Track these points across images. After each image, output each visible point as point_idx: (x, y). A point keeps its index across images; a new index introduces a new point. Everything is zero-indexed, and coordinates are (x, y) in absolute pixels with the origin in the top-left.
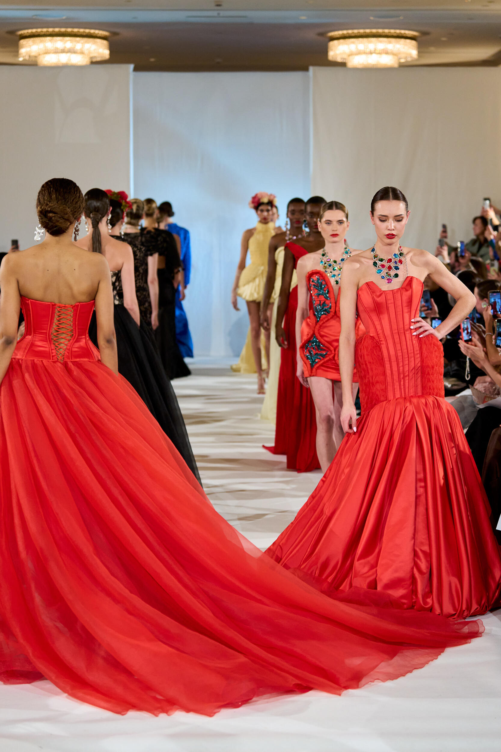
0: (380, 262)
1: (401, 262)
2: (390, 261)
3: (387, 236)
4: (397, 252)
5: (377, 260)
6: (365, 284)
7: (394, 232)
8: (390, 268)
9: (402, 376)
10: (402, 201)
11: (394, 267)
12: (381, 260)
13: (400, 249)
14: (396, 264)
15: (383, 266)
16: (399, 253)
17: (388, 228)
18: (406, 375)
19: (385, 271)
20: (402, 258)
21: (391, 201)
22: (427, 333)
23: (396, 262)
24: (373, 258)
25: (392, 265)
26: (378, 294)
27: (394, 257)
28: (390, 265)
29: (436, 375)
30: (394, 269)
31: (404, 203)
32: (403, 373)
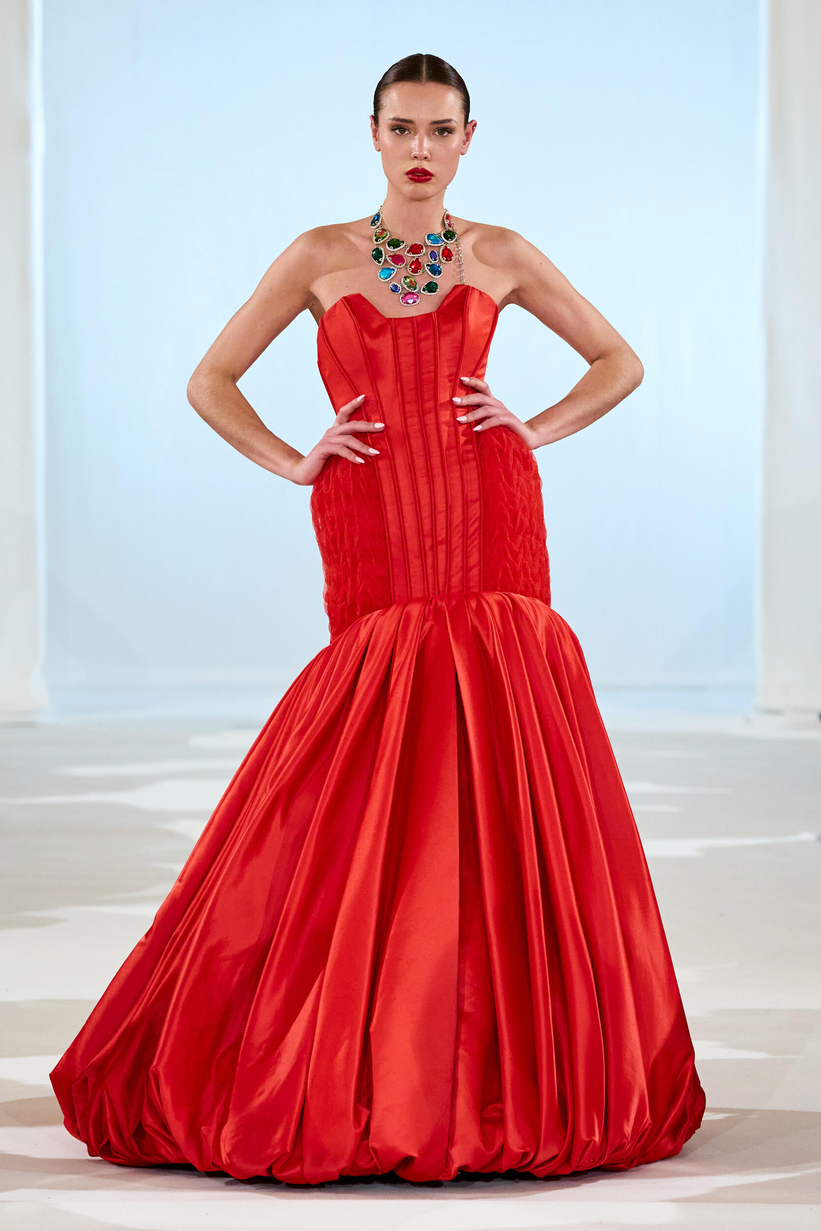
0: (391, 249)
1: (448, 254)
2: (416, 249)
3: (410, 176)
4: (438, 230)
5: (384, 243)
6: (341, 299)
7: (426, 165)
8: (417, 266)
9: (428, 542)
10: (453, 88)
11: (428, 265)
12: (395, 243)
13: (447, 222)
14: (435, 260)
15: (397, 259)
16: (442, 233)
17: (414, 154)
18: (439, 539)
19: (400, 271)
20: (451, 245)
21: (424, 83)
22: (493, 423)
23: (433, 255)
24: (374, 238)
25: (424, 258)
26: (375, 325)
27: (429, 244)
28: (417, 259)
29: (523, 536)
30: (428, 271)
31: (458, 93)
32: (433, 534)
